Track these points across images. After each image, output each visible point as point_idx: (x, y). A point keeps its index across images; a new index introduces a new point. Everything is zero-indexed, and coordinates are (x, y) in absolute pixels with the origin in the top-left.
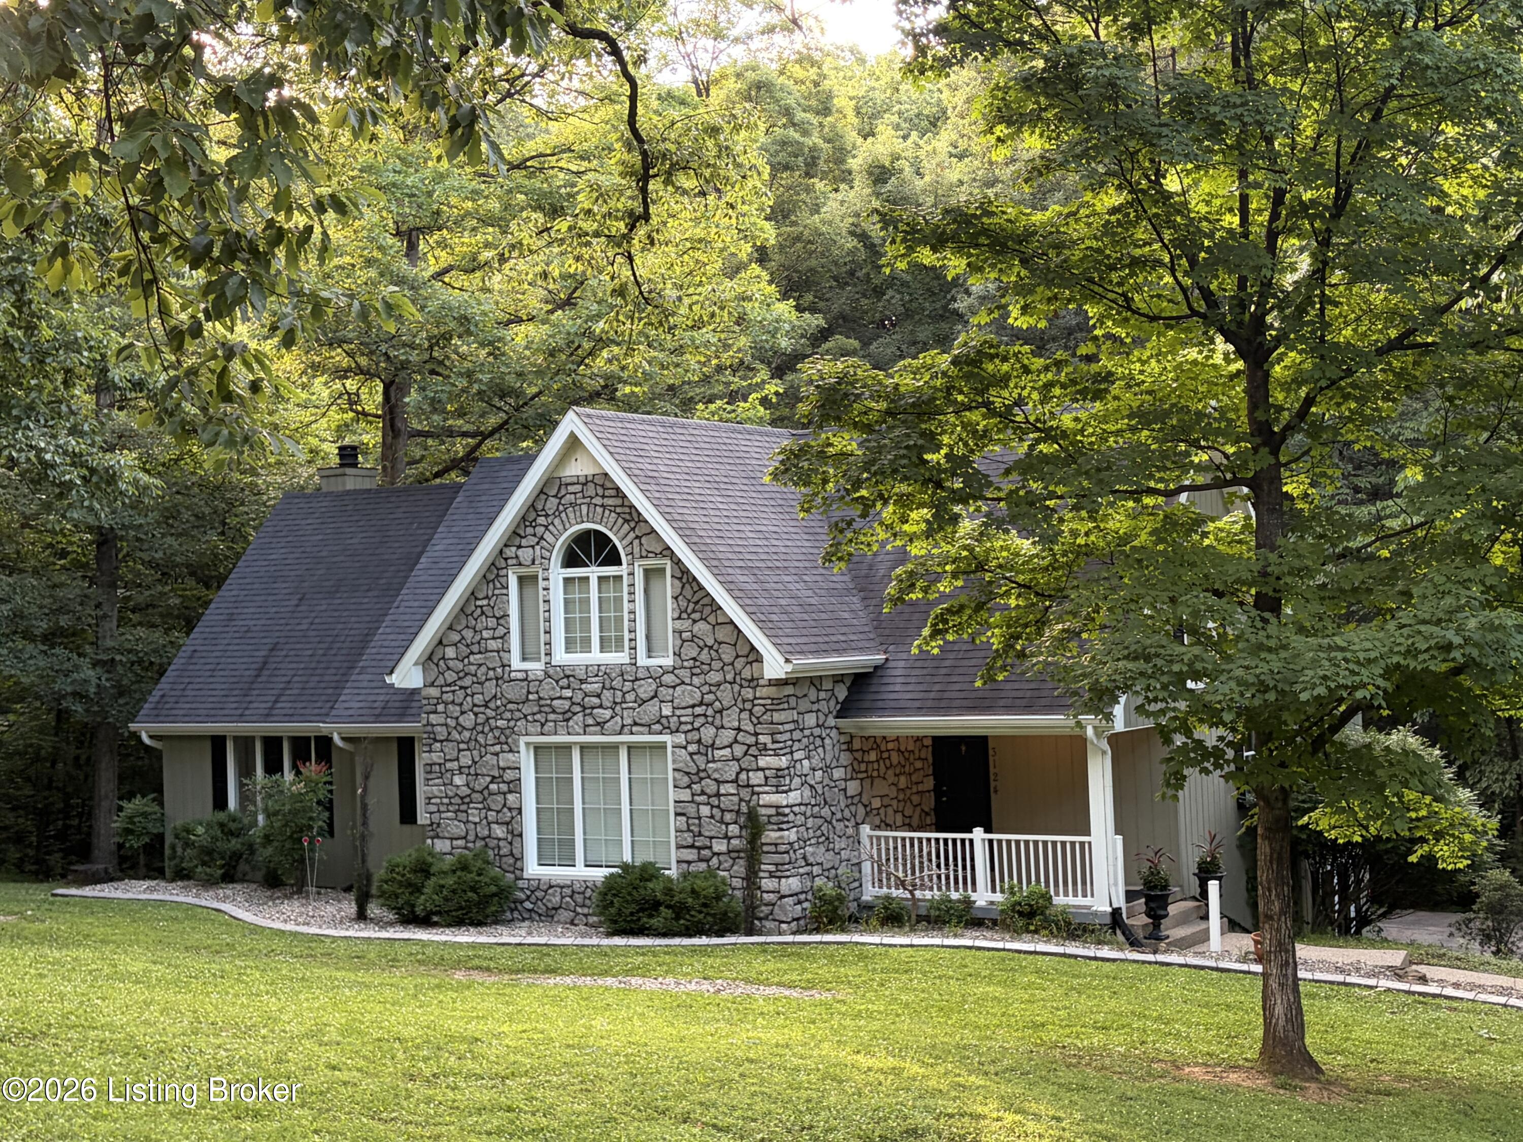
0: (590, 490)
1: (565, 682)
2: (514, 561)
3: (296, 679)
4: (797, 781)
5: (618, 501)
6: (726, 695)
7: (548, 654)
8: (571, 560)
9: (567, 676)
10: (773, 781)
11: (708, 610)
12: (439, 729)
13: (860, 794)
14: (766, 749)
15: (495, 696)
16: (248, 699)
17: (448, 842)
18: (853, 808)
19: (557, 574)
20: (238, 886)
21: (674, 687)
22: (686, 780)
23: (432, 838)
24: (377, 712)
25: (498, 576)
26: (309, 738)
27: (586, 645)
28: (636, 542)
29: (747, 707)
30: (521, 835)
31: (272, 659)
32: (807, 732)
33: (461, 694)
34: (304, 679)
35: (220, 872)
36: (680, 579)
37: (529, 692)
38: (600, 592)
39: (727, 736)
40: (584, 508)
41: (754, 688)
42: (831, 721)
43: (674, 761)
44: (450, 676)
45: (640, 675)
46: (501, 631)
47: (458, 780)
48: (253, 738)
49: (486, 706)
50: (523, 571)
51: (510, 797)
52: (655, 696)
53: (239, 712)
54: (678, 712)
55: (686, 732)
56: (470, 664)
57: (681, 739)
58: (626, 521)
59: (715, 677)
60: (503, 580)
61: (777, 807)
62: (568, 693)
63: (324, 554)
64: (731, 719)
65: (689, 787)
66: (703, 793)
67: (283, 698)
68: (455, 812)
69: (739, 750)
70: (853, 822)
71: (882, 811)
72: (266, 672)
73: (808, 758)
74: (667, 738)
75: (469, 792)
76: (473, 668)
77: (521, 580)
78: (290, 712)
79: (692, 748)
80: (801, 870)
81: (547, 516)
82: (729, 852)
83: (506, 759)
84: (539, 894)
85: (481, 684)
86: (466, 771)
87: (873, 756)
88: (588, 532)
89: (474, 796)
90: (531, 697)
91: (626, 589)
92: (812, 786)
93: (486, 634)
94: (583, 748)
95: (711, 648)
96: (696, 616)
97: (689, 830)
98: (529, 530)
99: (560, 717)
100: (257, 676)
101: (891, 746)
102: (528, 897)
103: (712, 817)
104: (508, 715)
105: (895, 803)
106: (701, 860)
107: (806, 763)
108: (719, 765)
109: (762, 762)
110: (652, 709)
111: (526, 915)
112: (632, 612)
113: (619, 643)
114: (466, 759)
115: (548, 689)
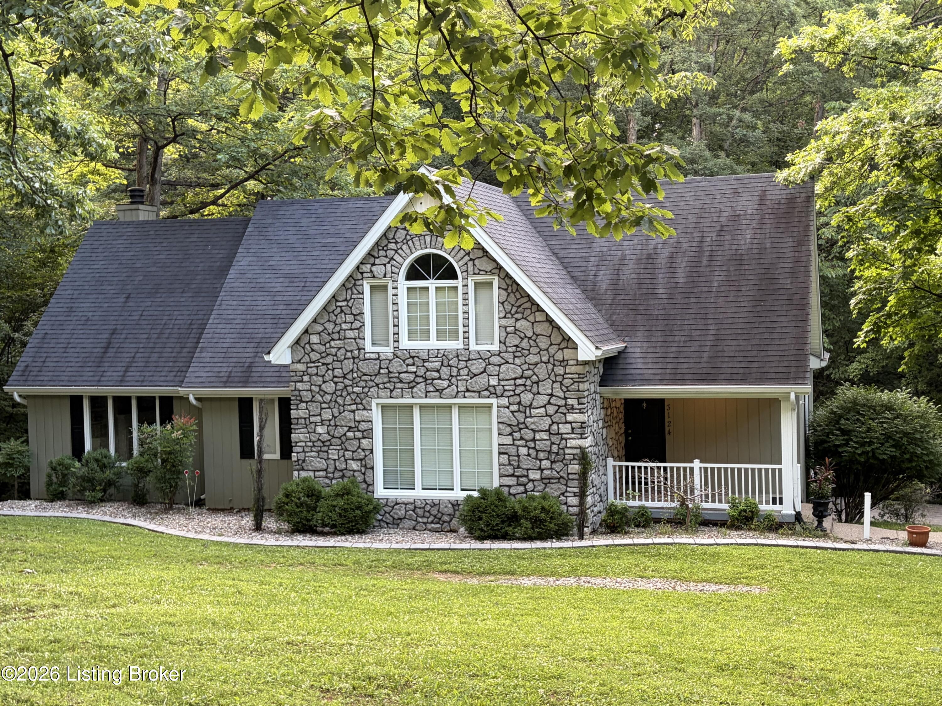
2: (369, 275)
3: (139, 355)
4: (589, 430)
6: (542, 371)
7: (396, 341)
8: (413, 274)
9: (412, 357)
10: (579, 431)
11: (528, 312)
12: (305, 393)
13: (606, 437)
14: (573, 408)
15: (352, 370)
17: (311, 473)
18: (605, 447)
19: (403, 284)
20: (114, 505)
21: (500, 366)
22: (508, 430)
23: (298, 470)
25: (355, 285)
27: (426, 335)
28: (470, 264)
29: (558, 379)
30: (372, 468)
31: (114, 341)
32: (591, 397)
33: (324, 368)
34: (146, 355)
35: (101, 495)
36: (506, 290)
37: (380, 368)
38: (438, 298)
39: (542, 399)
40: (428, 238)
41: (565, 367)
42: (598, 389)
43: (498, 417)
44: (314, 356)
45: (472, 357)
46: (357, 324)
47: (320, 430)
48: (106, 398)
49: (344, 377)
50: (375, 282)
51: (364, 441)
52: (484, 371)
54: (502, 383)
55: (508, 397)
56: (331, 347)
57: (504, 401)
59: (533, 359)
60: (359, 288)
62: (413, 369)
63: (139, 265)
64: (546, 387)
65: (511, 434)
66: (522, 439)
67: (131, 369)
68: (318, 452)
69: (551, 410)
70: (605, 457)
73: (592, 414)
74: (493, 401)
75: (329, 438)
76: (333, 351)
77: (374, 288)
79: (514, 408)
80: (591, 491)
82: (542, 479)
83: (361, 415)
84: (387, 509)
85: (341, 361)
86: (327, 423)
87: (609, 412)
88: (428, 256)
89: (334, 440)
90: (382, 371)
91: (460, 296)
92: (593, 434)
93: (344, 326)
94: (422, 407)
95: (530, 338)
96: (519, 316)
97: (510, 464)
98: (382, 253)
99: (407, 386)
101: (614, 405)
103: (529, 455)
104: (363, 384)
105: (615, 442)
106: (518, 485)
107: (591, 417)
108: (536, 419)
109: (570, 418)
110: (482, 380)
112: (465, 312)
113: (454, 334)
114: (327, 415)
115: (396, 366)
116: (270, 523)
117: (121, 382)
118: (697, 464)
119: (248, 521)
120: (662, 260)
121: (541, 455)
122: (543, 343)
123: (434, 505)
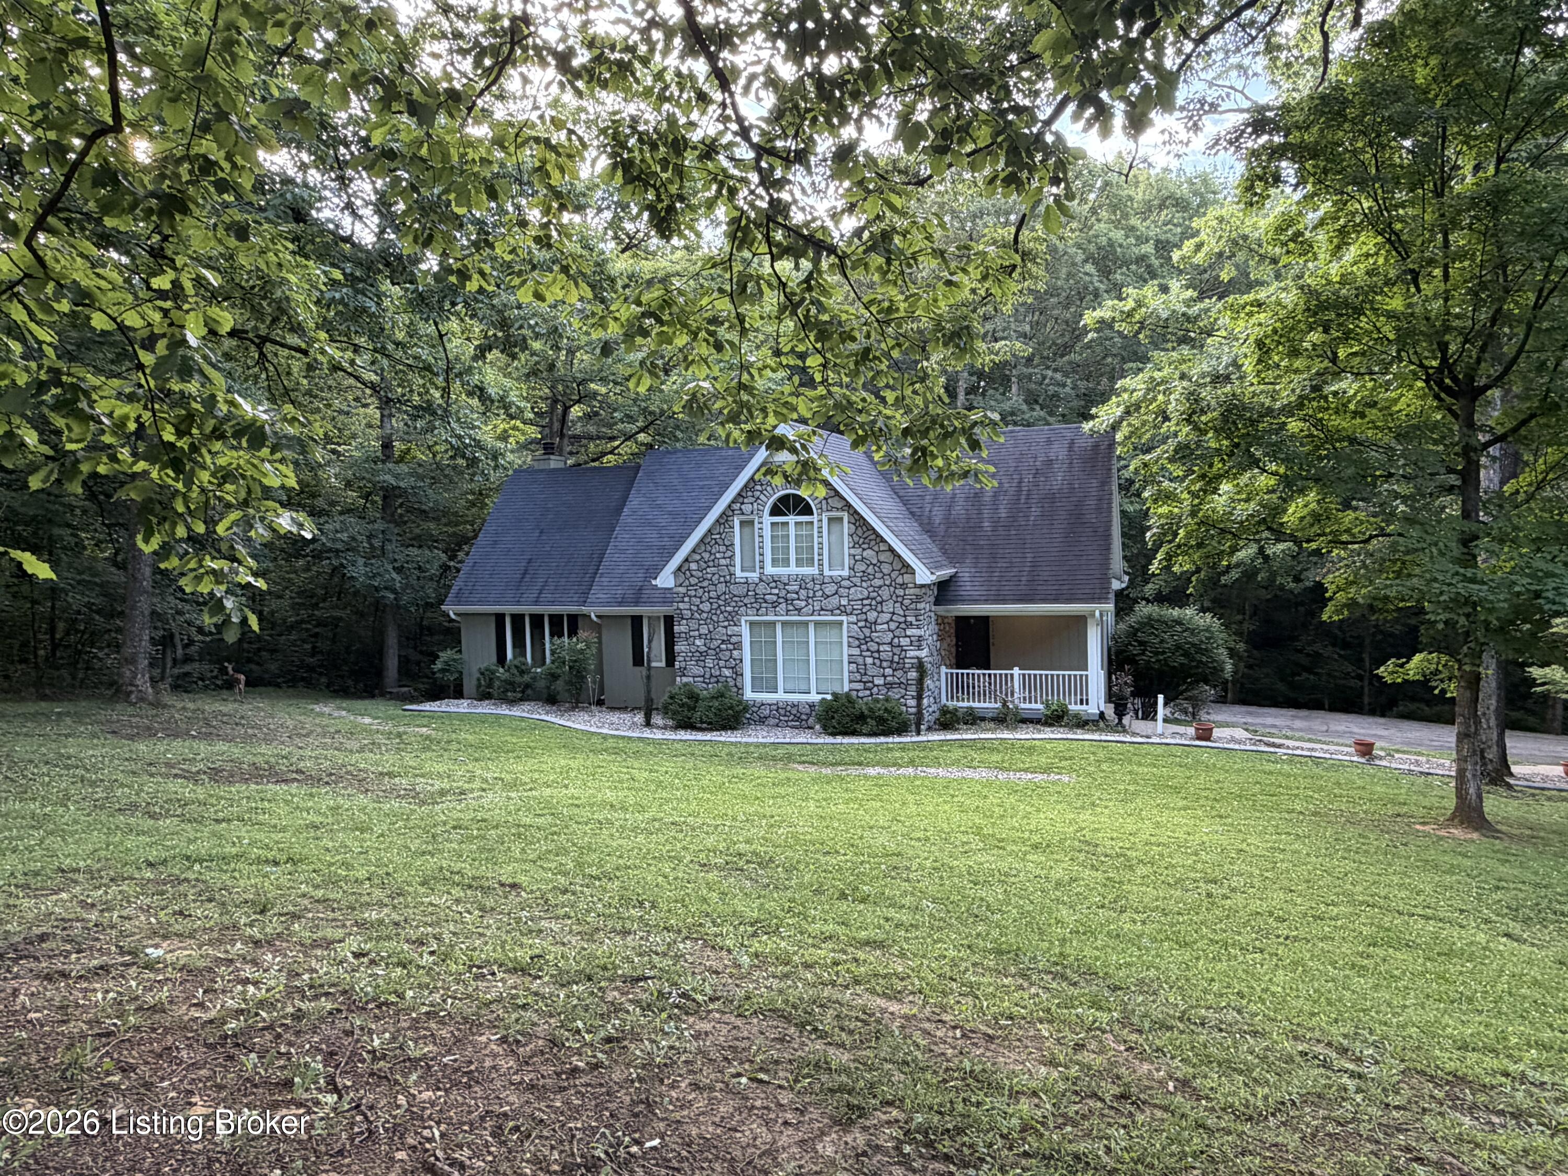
1: (773, 585)
2: (739, 512)
3: (551, 580)
4: (926, 643)
6: (885, 593)
7: (762, 568)
8: (775, 511)
9: (775, 580)
10: (916, 643)
12: (685, 612)
13: (940, 649)
14: (911, 625)
15: (724, 593)
16: (521, 592)
17: (691, 679)
18: (939, 657)
19: (768, 520)
21: (849, 588)
22: (857, 643)
23: (681, 676)
24: (619, 600)
25: (727, 521)
26: (563, 615)
27: (786, 563)
28: (823, 502)
30: (741, 675)
31: (531, 568)
32: (927, 615)
33: (701, 591)
34: (556, 580)
36: (854, 524)
37: (748, 590)
38: (796, 531)
39: (886, 617)
41: (905, 589)
42: (934, 609)
43: (848, 632)
44: (693, 581)
45: (826, 581)
46: (728, 554)
47: (698, 642)
48: (523, 615)
49: (718, 598)
50: (744, 518)
51: (735, 653)
52: (836, 593)
53: (514, 599)
54: (852, 603)
55: (857, 615)
56: (707, 573)
57: (853, 619)
59: (877, 582)
60: (731, 523)
61: (918, 658)
62: (776, 591)
63: (550, 506)
64: (889, 607)
65: (858, 646)
66: (868, 650)
67: (544, 592)
68: (697, 661)
69: (893, 626)
70: (939, 665)
71: (945, 658)
72: (528, 576)
73: (928, 629)
74: (844, 618)
75: (706, 649)
76: (709, 576)
77: (744, 523)
79: (862, 624)
80: (927, 694)
81: (762, 485)
82: (885, 684)
83: (732, 630)
84: (755, 709)
85: (716, 585)
86: (704, 637)
88: (790, 495)
89: (710, 651)
90: (750, 593)
91: (815, 529)
92: (929, 646)
93: (718, 555)
94: (784, 624)
95: (875, 565)
96: (865, 546)
97: (858, 672)
98: (750, 494)
99: (770, 605)
100: (523, 578)
102: (747, 711)
103: (874, 664)
104: (734, 604)
105: (947, 653)
106: (865, 689)
107: (927, 632)
108: (880, 634)
109: (909, 633)
110: (834, 601)
111: (745, 722)
112: (820, 543)
113: (810, 562)
114: (704, 630)
115: (761, 589)
116: (657, 720)
117: (536, 602)
118: (1016, 671)
119: (639, 718)
120: (987, 498)
121: (885, 664)
122: (886, 569)
123: (793, 706)
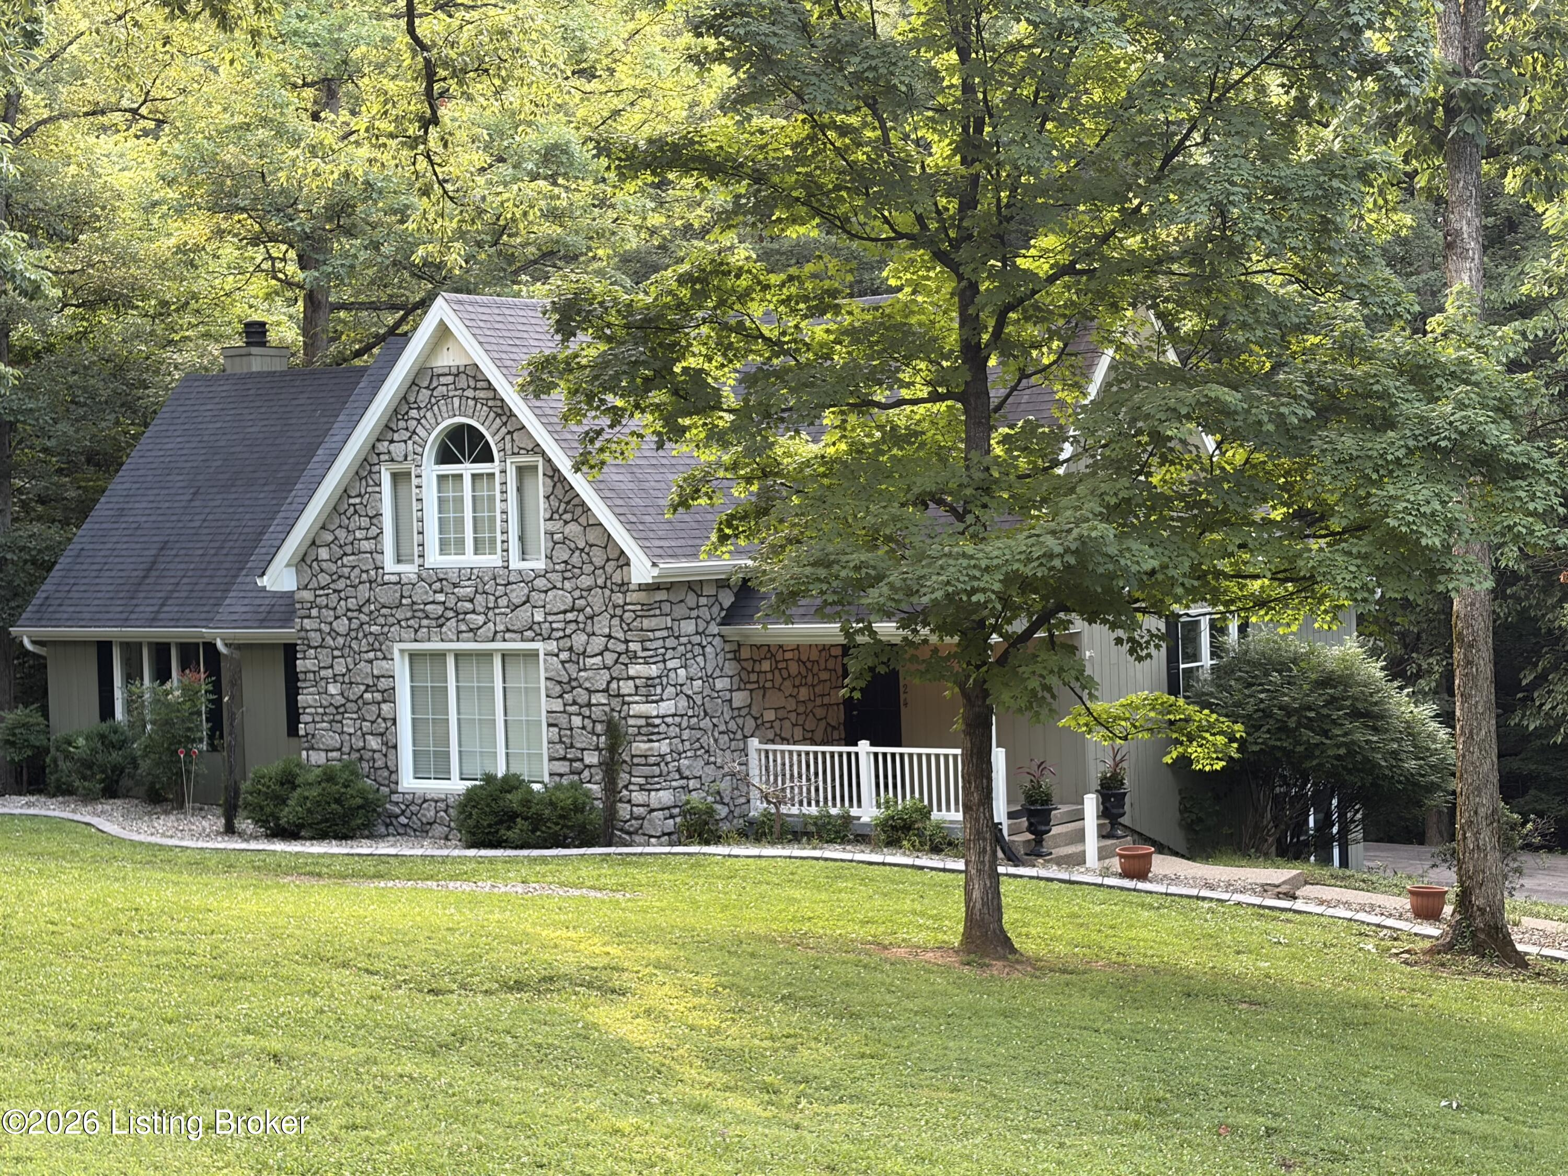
0: (462, 382)
1: (437, 586)
2: (386, 457)
3: (185, 580)
4: (670, 690)
5: (490, 394)
6: (597, 600)
7: (422, 556)
8: (445, 456)
9: (440, 580)
10: (643, 691)
11: (579, 510)
12: (312, 635)
13: (750, 706)
14: (636, 657)
15: (368, 600)
16: (134, 602)
17: (323, 754)
18: (740, 721)
19: (431, 470)
20: (119, 802)
21: (546, 592)
22: (558, 689)
23: (307, 750)
24: (262, 616)
25: (370, 472)
26: (197, 644)
28: (508, 438)
29: (617, 612)
30: (395, 747)
31: (161, 559)
32: (684, 640)
33: (334, 597)
34: (194, 580)
35: (100, 786)
36: (552, 477)
37: (402, 597)
38: (474, 490)
39: (598, 643)
40: (456, 401)
41: (624, 593)
42: (714, 629)
43: (546, 670)
44: (324, 579)
45: (512, 579)
46: (374, 531)
47: (333, 689)
48: (140, 644)
49: (360, 611)
50: (396, 467)
51: (385, 707)
52: (527, 601)
53: (124, 616)
54: (550, 618)
55: (557, 639)
56: (343, 566)
57: (553, 646)
58: (498, 415)
59: (585, 581)
60: (376, 477)
61: (647, 718)
62: (441, 597)
63: (222, 443)
64: (602, 625)
65: (561, 696)
66: (575, 703)
67: (170, 602)
68: (330, 722)
69: (610, 658)
70: (739, 735)
71: (777, 724)
72: (154, 573)
73: (685, 667)
74: (538, 645)
75: (343, 701)
76: (346, 571)
77: (395, 476)
78: (178, 615)
79: (564, 656)
80: (674, 784)
81: (419, 408)
82: (600, 764)
83: (380, 667)
84: (414, 808)
85: (355, 587)
86: (340, 679)
87: (766, 666)
88: (462, 426)
89: (349, 705)
90: (404, 601)
91: (498, 487)
92: (688, 697)
93: (358, 534)
94: (458, 655)
95: (582, 550)
96: (567, 517)
97: (561, 742)
98: (402, 424)
99: (434, 623)
100: (145, 577)
101: (788, 655)
102: (403, 812)
103: (584, 728)
104: (381, 620)
105: (793, 716)
106: (572, 773)
107: (682, 672)
108: (590, 673)
109: (632, 672)
110: (524, 614)
111: (401, 831)
112: (504, 512)
113: (491, 545)
114: (340, 667)
115: (421, 593)
118: (862, 748)
121: (599, 728)
122: (596, 557)
